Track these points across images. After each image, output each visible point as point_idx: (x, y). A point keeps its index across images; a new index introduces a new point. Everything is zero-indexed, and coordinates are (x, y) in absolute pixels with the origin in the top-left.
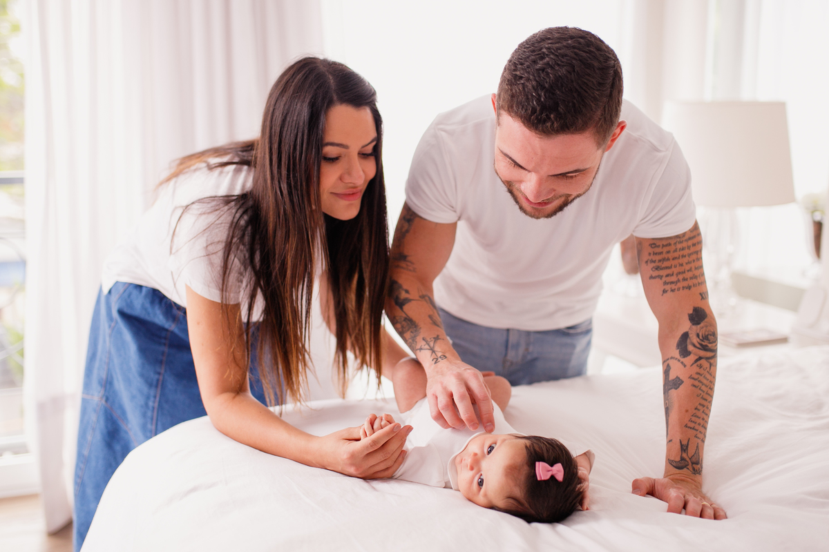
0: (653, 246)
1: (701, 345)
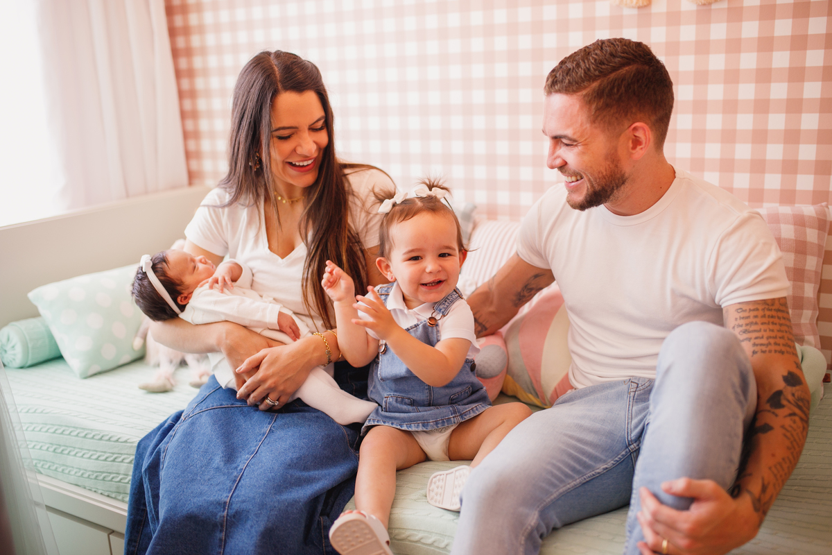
0: (739, 311)
1: (796, 403)
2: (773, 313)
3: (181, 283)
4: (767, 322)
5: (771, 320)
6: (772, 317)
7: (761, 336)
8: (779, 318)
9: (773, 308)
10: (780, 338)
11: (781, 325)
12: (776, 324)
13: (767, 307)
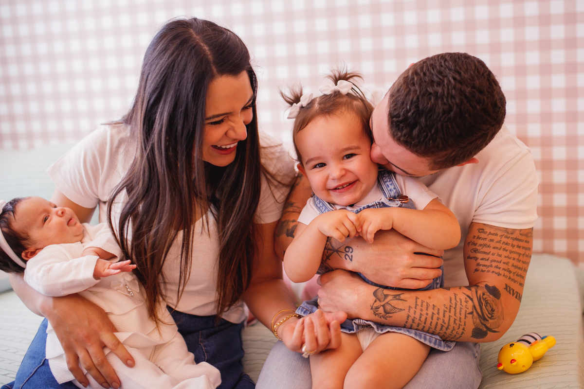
2: (510, 241)
3: (27, 238)
4: (499, 247)
5: (504, 246)
6: (507, 244)
7: (487, 258)
8: (513, 246)
9: (512, 236)
10: (504, 263)
11: (511, 252)
12: (507, 251)
13: (506, 234)
